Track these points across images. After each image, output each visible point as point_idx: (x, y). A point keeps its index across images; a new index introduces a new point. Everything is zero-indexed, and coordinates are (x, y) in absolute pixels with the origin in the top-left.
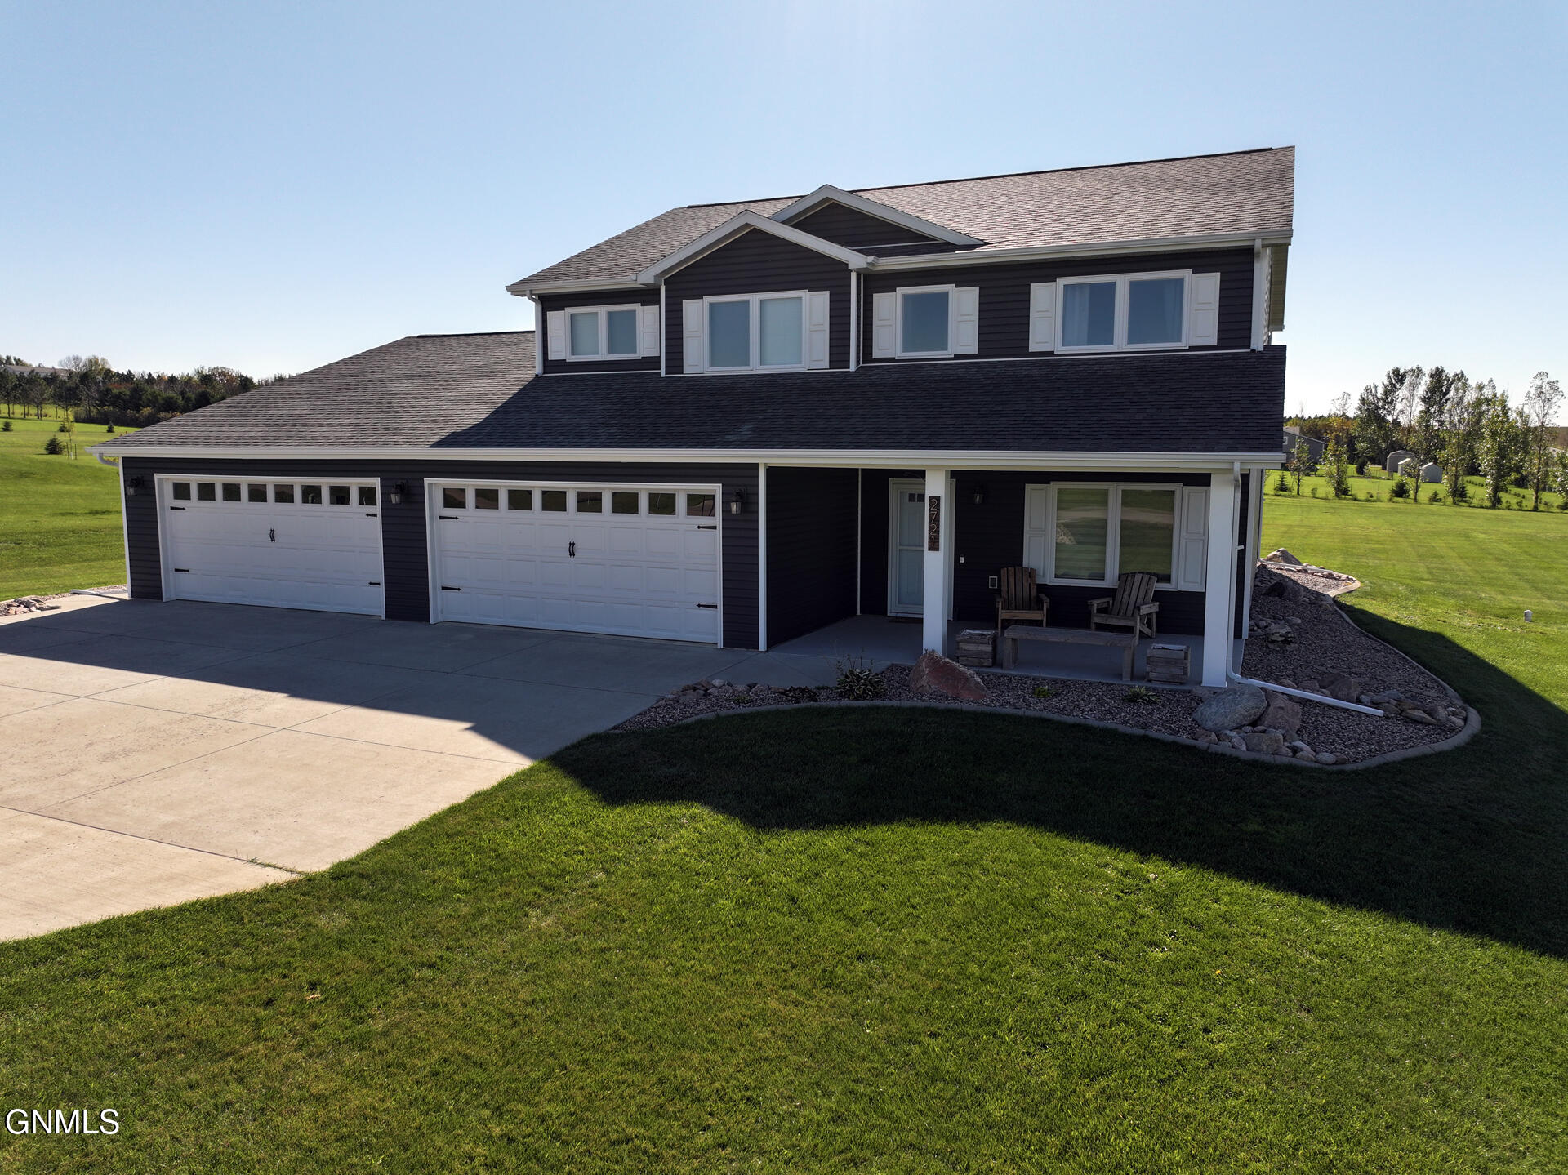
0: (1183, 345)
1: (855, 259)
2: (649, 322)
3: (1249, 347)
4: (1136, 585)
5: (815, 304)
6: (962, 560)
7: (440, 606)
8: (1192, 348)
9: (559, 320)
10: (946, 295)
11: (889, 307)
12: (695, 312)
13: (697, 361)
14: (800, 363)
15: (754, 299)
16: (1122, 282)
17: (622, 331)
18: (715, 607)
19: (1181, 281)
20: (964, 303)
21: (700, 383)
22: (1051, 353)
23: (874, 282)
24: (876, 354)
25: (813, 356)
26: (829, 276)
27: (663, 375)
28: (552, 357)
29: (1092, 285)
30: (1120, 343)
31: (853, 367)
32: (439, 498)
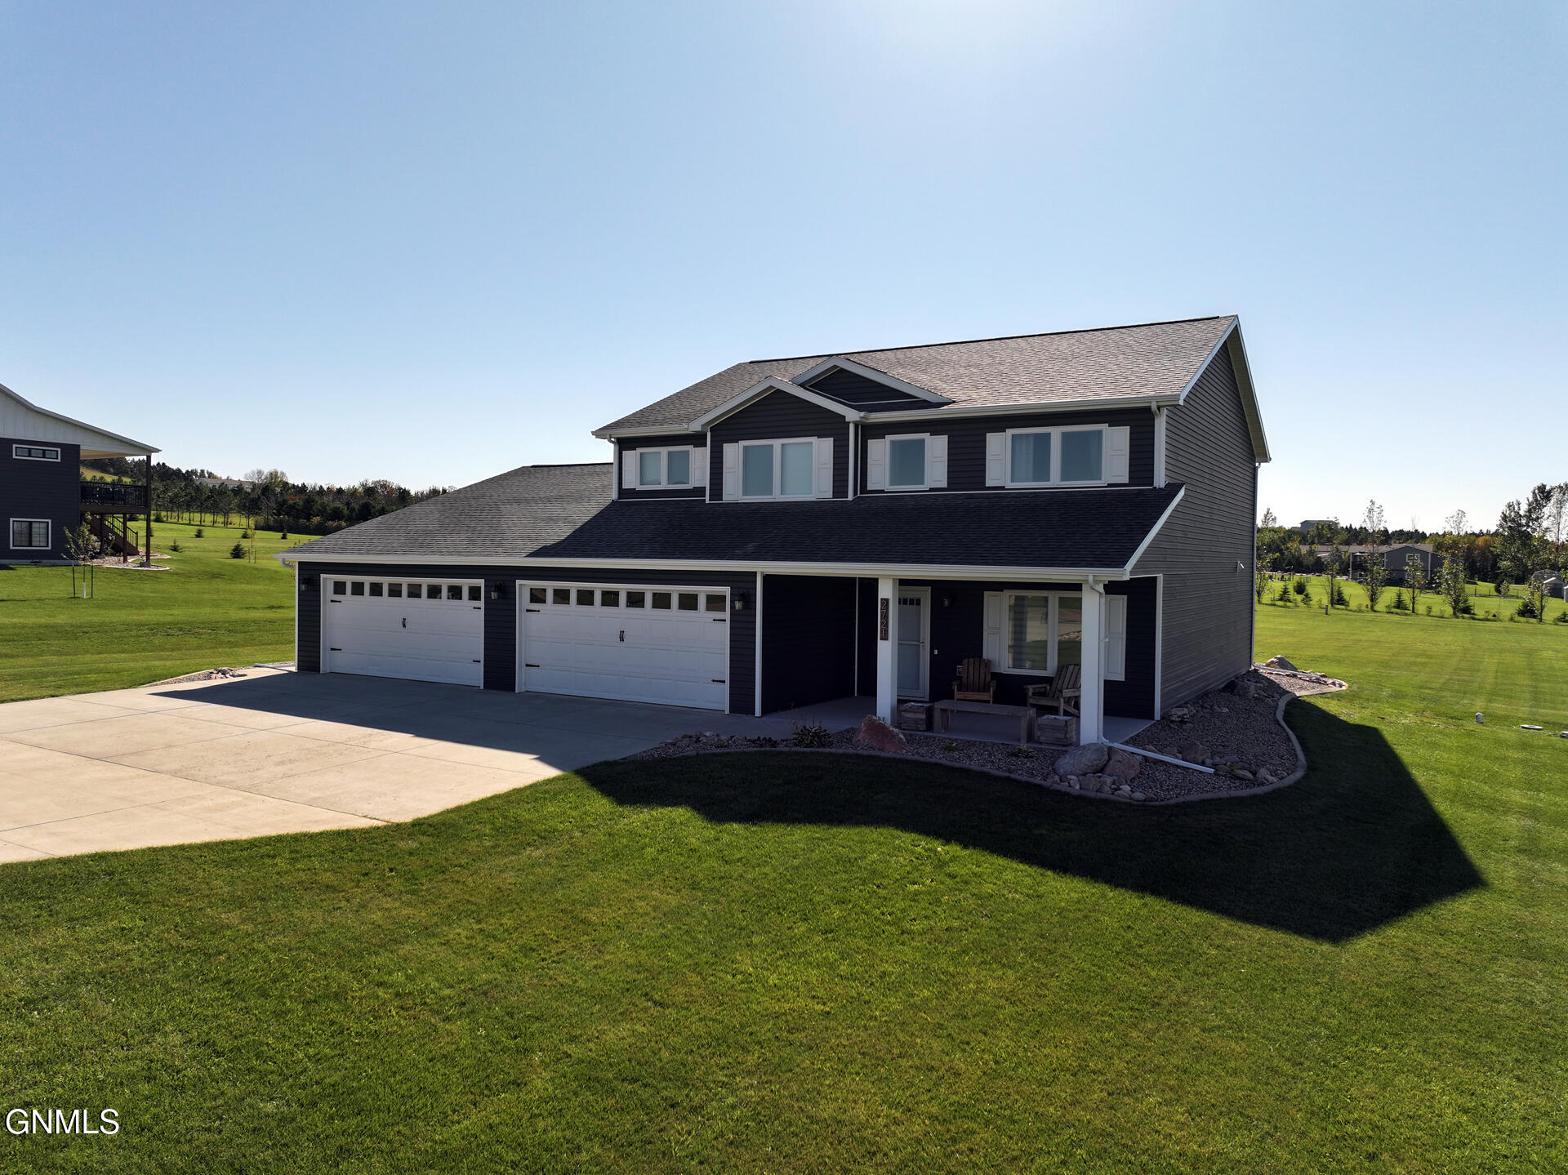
0: (1103, 482)
1: (852, 415)
2: (699, 459)
3: (1152, 484)
4: (1068, 675)
5: (823, 448)
6: (936, 652)
7: (524, 679)
8: (1110, 485)
9: (630, 457)
10: (923, 441)
11: (880, 451)
12: (733, 452)
13: (733, 492)
14: (811, 493)
15: (777, 443)
16: (1056, 433)
17: (678, 467)
18: (724, 682)
19: (1100, 433)
20: (937, 448)
21: (736, 506)
22: (1003, 488)
23: (869, 432)
24: (870, 488)
25: (821, 488)
26: (831, 426)
27: (707, 501)
28: (625, 486)
29: (1036, 435)
30: (1055, 480)
31: (850, 497)
32: (527, 595)
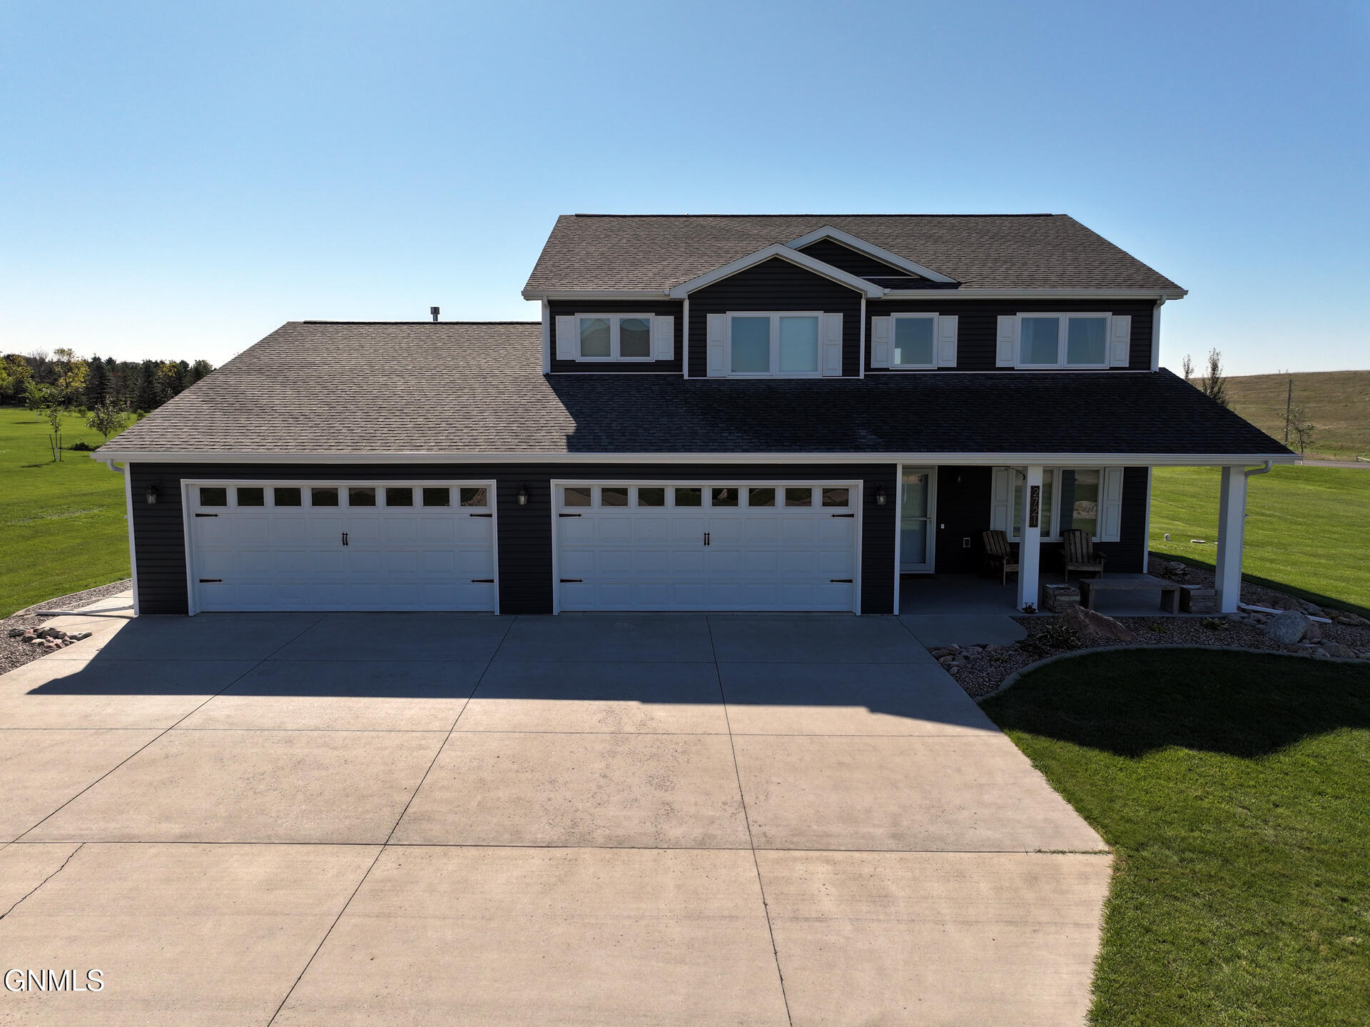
0: (1106, 366)
2: (661, 330)
3: (1150, 370)
4: (1078, 540)
5: (832, 323)
6: (943, 526)
8: (1111, 369)
9: (567, 324)
10: (931, 320)
11: (884, 327)
12: (719, 325)
13: (720, 365)
14: (816, 371)
15: (775, 316)
16: (1064, 318)
17: (635, 340)
18: (853, 581)
19: (1104, 320)
20: (946, 329)
21: (725, 383)
22: (1012, 369)
23: (880, 307)
24: (873, 366)
25: (830, 366)
26: (841, 300)
27: (686, 377)
28: (559, 357)
29: (1036, 320)
30: (1062, 362)
31: (862, 376)
